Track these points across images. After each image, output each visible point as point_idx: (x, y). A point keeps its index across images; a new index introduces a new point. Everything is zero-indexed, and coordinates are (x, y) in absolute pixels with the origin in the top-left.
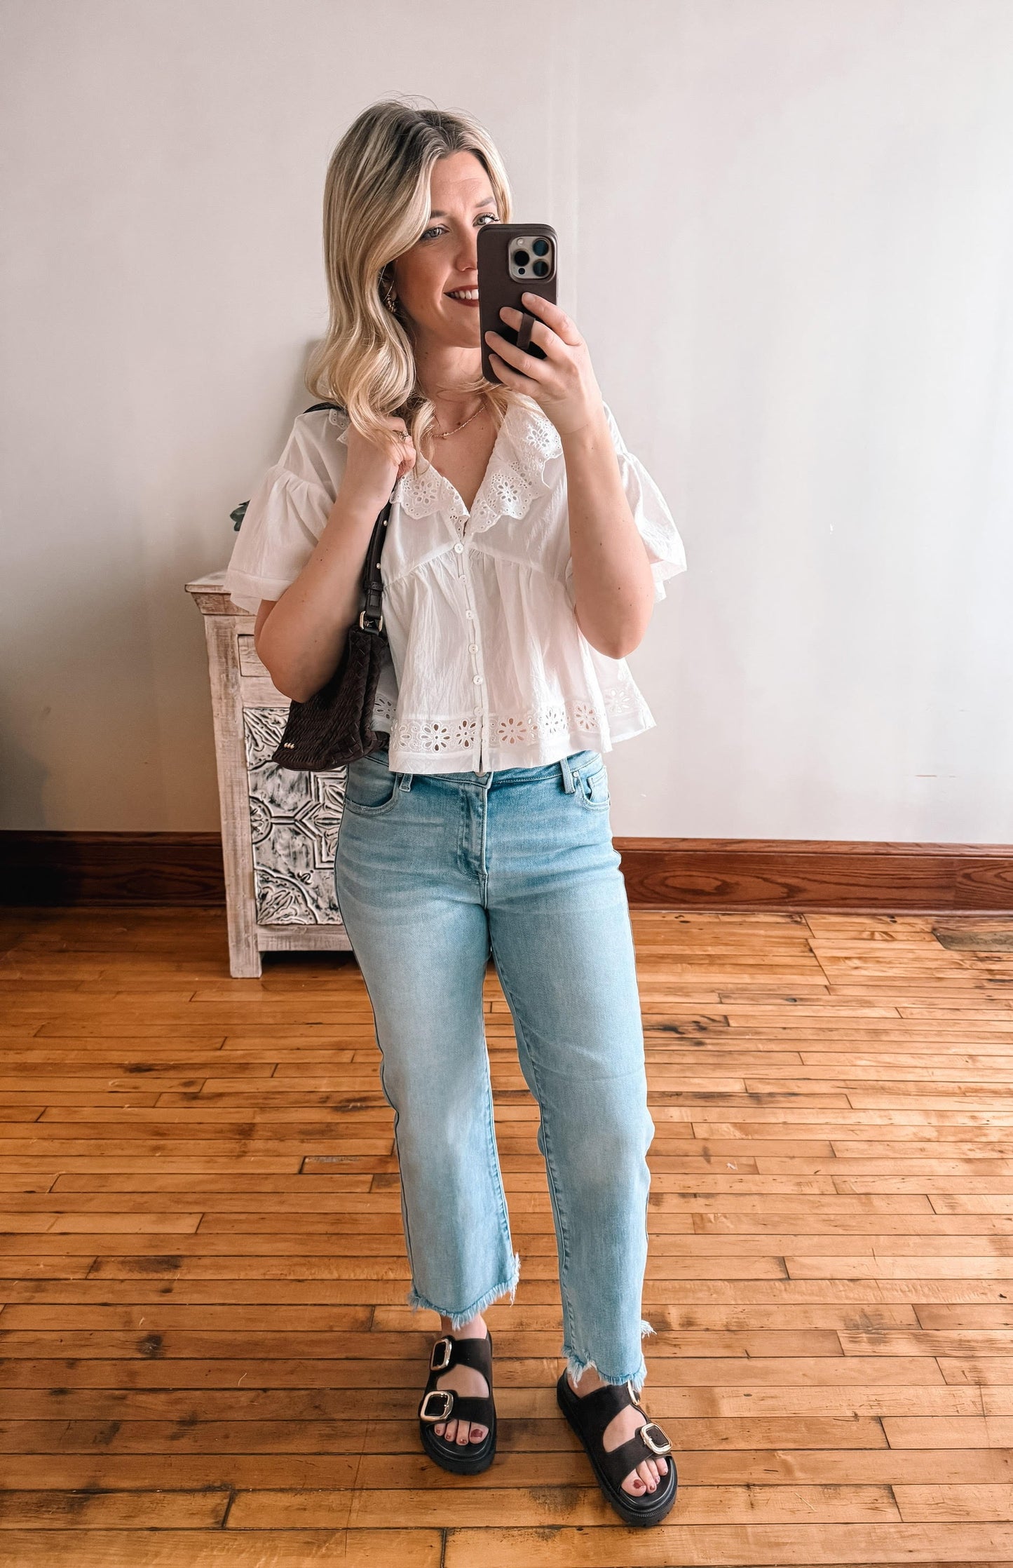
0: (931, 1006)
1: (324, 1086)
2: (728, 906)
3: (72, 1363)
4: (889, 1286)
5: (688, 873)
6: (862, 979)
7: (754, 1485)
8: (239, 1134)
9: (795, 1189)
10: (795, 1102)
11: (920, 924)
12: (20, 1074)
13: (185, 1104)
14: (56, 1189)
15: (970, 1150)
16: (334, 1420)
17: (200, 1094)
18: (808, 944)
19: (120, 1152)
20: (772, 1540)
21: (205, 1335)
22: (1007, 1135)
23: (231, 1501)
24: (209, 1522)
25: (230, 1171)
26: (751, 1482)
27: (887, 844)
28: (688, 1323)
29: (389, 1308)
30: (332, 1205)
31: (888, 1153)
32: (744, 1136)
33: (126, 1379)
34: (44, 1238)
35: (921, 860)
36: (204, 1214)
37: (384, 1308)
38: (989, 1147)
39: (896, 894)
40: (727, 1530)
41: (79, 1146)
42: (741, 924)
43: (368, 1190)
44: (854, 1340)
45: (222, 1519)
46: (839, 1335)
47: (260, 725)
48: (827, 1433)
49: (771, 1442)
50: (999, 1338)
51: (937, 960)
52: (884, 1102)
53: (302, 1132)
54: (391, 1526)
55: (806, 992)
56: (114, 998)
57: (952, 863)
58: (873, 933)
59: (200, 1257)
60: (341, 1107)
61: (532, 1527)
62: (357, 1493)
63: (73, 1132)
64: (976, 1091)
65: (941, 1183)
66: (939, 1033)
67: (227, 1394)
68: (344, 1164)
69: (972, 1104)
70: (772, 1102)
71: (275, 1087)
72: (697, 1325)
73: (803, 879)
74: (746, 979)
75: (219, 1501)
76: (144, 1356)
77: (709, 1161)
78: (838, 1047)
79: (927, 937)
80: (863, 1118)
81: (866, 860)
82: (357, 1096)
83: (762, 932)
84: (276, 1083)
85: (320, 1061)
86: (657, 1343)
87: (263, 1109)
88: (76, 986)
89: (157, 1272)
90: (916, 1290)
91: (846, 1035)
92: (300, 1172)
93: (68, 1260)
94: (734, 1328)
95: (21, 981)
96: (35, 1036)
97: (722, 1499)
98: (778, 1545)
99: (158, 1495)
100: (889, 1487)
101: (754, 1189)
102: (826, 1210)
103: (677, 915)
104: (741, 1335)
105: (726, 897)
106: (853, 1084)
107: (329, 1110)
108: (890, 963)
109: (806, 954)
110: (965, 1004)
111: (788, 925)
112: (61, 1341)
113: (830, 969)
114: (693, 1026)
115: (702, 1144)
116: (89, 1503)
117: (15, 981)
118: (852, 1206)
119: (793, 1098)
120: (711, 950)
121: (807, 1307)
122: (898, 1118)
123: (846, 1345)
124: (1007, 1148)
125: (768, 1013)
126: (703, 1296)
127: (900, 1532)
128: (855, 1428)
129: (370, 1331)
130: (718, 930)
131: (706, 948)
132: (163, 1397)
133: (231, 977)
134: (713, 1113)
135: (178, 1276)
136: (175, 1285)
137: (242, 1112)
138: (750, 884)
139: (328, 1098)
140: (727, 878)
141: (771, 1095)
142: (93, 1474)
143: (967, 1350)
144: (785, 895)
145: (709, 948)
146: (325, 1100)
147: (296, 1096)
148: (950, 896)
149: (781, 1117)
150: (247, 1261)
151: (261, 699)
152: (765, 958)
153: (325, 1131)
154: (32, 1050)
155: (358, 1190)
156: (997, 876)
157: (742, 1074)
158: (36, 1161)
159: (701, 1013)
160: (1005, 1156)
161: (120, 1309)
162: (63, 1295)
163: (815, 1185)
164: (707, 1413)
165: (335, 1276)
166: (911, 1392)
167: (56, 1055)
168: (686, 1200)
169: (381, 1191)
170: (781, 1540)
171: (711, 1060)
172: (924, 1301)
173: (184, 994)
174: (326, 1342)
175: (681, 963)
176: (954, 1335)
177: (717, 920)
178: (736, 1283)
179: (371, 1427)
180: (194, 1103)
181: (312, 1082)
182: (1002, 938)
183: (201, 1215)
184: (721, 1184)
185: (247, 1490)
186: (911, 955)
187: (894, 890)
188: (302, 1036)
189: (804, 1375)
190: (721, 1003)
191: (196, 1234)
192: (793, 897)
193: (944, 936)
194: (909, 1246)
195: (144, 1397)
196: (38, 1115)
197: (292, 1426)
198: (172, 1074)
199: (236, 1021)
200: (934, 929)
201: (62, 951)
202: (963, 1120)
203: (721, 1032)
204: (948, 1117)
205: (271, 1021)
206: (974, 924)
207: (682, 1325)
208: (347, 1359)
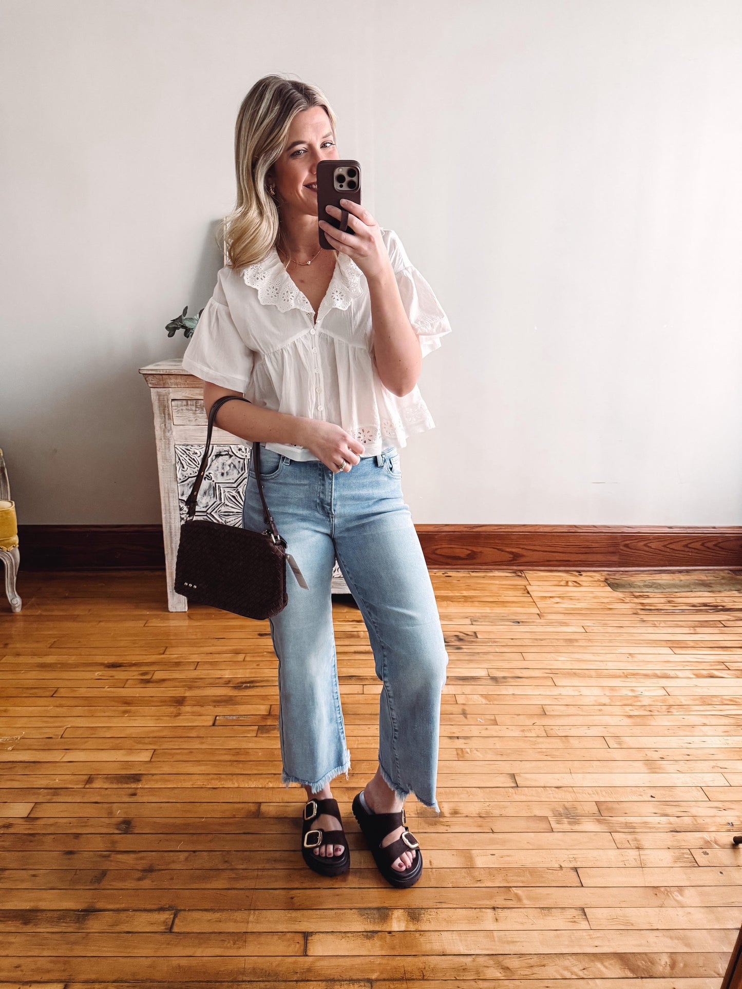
0: (605, 625)
1: (227, 674)
2: (476, 567)
3: (77, 836)
4: (580, 791)
5: (450, 546)
6: (560, 609)
7: (498, 908)
8: (176, 703)
9: (521, 734)
10: (519, 682)
11: (597, 576)
12: (41, 669)
13: (142, 685)
14: (64, 736)
15: (630, 710)
16: (237, 869)
17: (152, 680)
18: (527, 589)
19: (103, 714)
20: (510, 939)
21: (158, 820)
22: (654, 701)
23: (175, 916)
24: (162, 928)
25: (170, 725)
26: (495, 906)
27: (575, 526)
28: (455, 813)
29: (269, 804)
30: (232, 744)
31: (578, 712)
32: (488, 702)
33: (109, 845)
34: (58, 764)
35: (597, 536)
36: (155, 750)
37: (266, 804)
38: (643, 708)
39: (583, 557)
40: (482, 933)
41: (78, 711)
42: (484, 577)
43: (255, 735)
44: (559, 823)
45: (169, 926)
46: (550, 819)
47: (185, 455)
48: (543, 877)
49: (508, 882)
50: (651, 821)
51: (608, 597)
52: (576, 681)
53: (214, 701)
54: (273, 931)
55: (525, 617)
56: (98, 624)
57: (616, 538)
58: (567, 582)
59: (153, 775)
60: (238, 686)
61: (360, 932)
62: (252, 912)
63: (73, 702)
64: (634, 675)
65: (612, 730)
66: (610, 641)
67: (172, 854)
68: (241, 720)
69: (631, 682)
70: (505, 682)
71: (197, 675)
72: (460, 814)
73: (523, 548)
74: (487, 610)
75: (168, 916)
76: (122, 832)
77: (466, 717)
78: (547, 649)
79: (602, 584)
80: (563, 691)
81: (562, 536)
82: (248, 680)
83: (497, 582)
84: (197, 673)
85: (225, 660)
86: (436, 824)
87: (190, 688)
88: (75, 618)
89: (127, 783)
90: (597, 793)
91: (552, 642)
92: (214, 725)
93: (73, 777)
94: (484, 815)
95: (41, 615)
96: (50, 648)
97: (477, 916)
98: (513, 942)
99: (130, 913)
100: (583, 909)
101: (495, 734)
102: (540, 746)
103: (444, 572)
104: (488, 820)
105: (474, 561)
106: (554, 671)
107: (230, 688)
108: (578, 599)
109: (525, 595)
110: (627, 623)
111: (514, 578)
112: (70, 823)
113: (541, 604)
114: (455, 638)
115: (462, 707)
116: (89, 917)
117: (38, 615)
118: (557, 743)
119: (519, 680)
120: (465, 593)
121: (529, 803)
122: (585, 691)
123: (554, 825)
124: (654, 709)
125: (502, 630)
126: (464, 797)
127: (589, 935)
128: (560, 874)
129: (258, 817)
130: (469, 581)
131: (462, 592)
132: (133, 856)
133: (169, 612)
134: (468, 689)
135: (140, 786)
136: (138, 791)
137: (178, 690)
138: (489, 552)
139: (229, 681)
140: (475, 549)
141: (504, 678)
142: (91, 901)
143: (630, 829)
144: (511, 559)
145: (464, 592)
146: (227, 683)
147: (211, 681)
148: (615, 558)
149: (511, 691)
150: (182, 777)
151: (186, 439)
152: (499, 597)
153: (228, 701)
154: (48, 655)
155: (249, 735)
156: (645, 545)
157: (486, 666)
158: (52, 720)
159: (458, 630)
160: (652, 714)
161: (105, 806)
162: (70, 797)
163: (532, 731)
164: (467, 865)
165: (236, 785)
166: (595, 853)
167: (63, 659)
168: (452, 740)
169: (263, 736)
170: (515, 940)
171: (467, 658)
172: (603, 799)
173: (140, 622)
174: (231, 824)
175: (446, 601)
176: (622, 819)
177: (469, 575)
178: (484, 789)
179: (260, 873)
180: (148, 685)
181: (219, 672)
182: (650, 584)
183: (153, 750)
184: (475, 731)
185: (185, 910)
186: (591, 595)
187: (580, 555)
188: (213, 645)
189: (528, 843)
190: (472, 624)
191: (150, 761)
192: (516, 560)
193: (612, 583)
194: (593, 766)
195: (121, 855)
196: (53, 692)
197: (212, 873)
198: (134, 668)
199: (172, 638)
200: (606, 579)
201: (66, 598)
202: (625, 692)
203: (472, 641)
204: (616, 690)
205: (194, 637)
206: (631, 576)
207: (451, 814)
208: (244, 833)
